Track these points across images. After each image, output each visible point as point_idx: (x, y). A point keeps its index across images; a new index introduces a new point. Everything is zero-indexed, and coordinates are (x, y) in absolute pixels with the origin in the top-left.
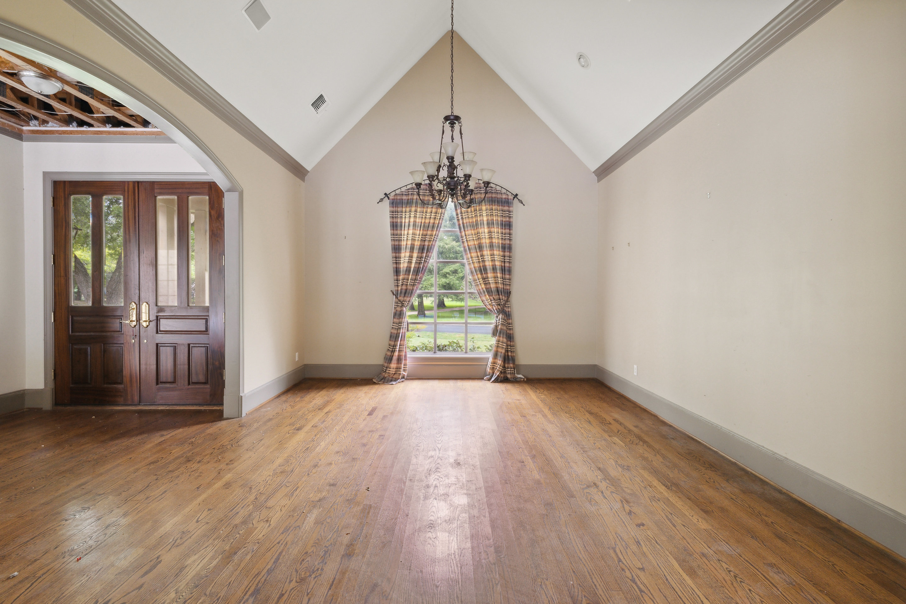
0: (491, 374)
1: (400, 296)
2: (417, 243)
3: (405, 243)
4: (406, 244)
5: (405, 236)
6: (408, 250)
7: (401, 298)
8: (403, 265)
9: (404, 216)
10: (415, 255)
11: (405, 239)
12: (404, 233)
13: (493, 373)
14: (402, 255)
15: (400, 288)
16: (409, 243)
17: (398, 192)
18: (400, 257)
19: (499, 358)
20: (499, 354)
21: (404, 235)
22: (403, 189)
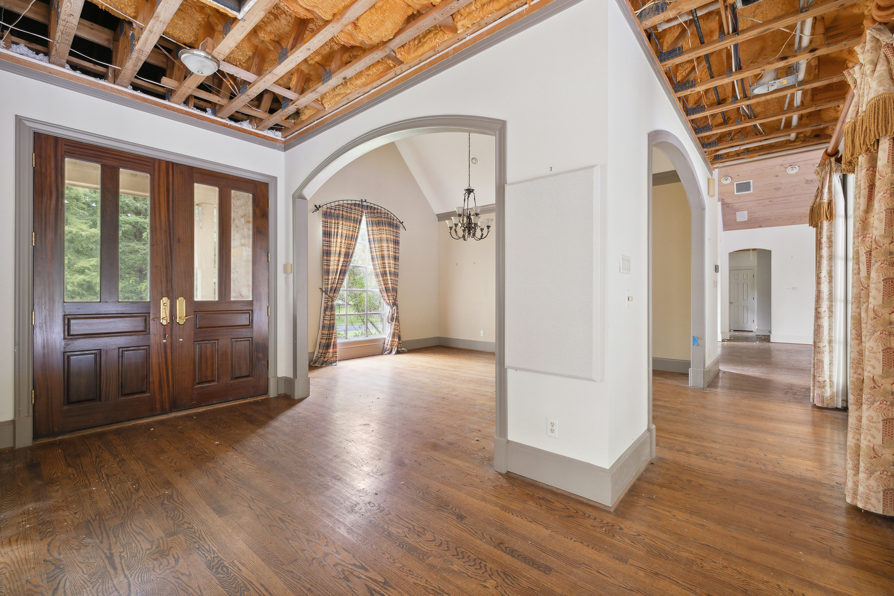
0: (390, 350)
1: (330, 293)
2: (343, 250)
3: (334, 249)
4: (336, 250)
5: (335, 244)
6: (337, 255)
7: (331, 295)
8: (332, 267)
9: (333, 227)
10: (342, 259)
11: (335, 246)
12: (333, 241)
13: (392, 349)
14: (332, 258)
15: (329, 286)
16: (338, 249)
17: (329, 205)
18: (330, 261)
19: (396, 337)
20: (396, 334)
21: (333, 242)
22: (333, 204)
